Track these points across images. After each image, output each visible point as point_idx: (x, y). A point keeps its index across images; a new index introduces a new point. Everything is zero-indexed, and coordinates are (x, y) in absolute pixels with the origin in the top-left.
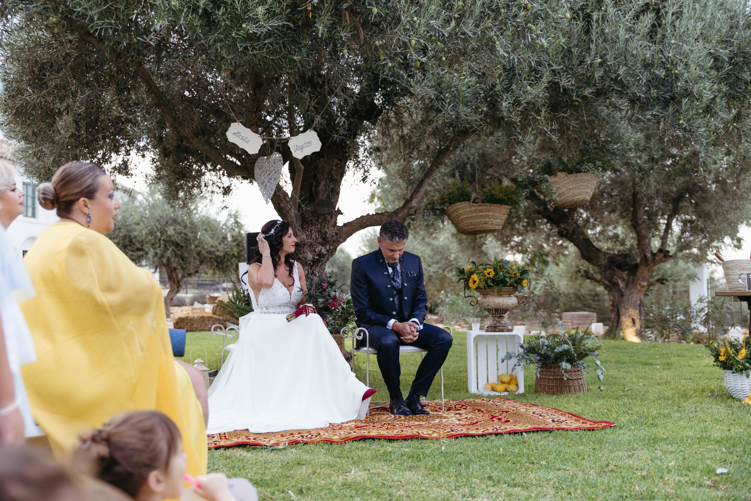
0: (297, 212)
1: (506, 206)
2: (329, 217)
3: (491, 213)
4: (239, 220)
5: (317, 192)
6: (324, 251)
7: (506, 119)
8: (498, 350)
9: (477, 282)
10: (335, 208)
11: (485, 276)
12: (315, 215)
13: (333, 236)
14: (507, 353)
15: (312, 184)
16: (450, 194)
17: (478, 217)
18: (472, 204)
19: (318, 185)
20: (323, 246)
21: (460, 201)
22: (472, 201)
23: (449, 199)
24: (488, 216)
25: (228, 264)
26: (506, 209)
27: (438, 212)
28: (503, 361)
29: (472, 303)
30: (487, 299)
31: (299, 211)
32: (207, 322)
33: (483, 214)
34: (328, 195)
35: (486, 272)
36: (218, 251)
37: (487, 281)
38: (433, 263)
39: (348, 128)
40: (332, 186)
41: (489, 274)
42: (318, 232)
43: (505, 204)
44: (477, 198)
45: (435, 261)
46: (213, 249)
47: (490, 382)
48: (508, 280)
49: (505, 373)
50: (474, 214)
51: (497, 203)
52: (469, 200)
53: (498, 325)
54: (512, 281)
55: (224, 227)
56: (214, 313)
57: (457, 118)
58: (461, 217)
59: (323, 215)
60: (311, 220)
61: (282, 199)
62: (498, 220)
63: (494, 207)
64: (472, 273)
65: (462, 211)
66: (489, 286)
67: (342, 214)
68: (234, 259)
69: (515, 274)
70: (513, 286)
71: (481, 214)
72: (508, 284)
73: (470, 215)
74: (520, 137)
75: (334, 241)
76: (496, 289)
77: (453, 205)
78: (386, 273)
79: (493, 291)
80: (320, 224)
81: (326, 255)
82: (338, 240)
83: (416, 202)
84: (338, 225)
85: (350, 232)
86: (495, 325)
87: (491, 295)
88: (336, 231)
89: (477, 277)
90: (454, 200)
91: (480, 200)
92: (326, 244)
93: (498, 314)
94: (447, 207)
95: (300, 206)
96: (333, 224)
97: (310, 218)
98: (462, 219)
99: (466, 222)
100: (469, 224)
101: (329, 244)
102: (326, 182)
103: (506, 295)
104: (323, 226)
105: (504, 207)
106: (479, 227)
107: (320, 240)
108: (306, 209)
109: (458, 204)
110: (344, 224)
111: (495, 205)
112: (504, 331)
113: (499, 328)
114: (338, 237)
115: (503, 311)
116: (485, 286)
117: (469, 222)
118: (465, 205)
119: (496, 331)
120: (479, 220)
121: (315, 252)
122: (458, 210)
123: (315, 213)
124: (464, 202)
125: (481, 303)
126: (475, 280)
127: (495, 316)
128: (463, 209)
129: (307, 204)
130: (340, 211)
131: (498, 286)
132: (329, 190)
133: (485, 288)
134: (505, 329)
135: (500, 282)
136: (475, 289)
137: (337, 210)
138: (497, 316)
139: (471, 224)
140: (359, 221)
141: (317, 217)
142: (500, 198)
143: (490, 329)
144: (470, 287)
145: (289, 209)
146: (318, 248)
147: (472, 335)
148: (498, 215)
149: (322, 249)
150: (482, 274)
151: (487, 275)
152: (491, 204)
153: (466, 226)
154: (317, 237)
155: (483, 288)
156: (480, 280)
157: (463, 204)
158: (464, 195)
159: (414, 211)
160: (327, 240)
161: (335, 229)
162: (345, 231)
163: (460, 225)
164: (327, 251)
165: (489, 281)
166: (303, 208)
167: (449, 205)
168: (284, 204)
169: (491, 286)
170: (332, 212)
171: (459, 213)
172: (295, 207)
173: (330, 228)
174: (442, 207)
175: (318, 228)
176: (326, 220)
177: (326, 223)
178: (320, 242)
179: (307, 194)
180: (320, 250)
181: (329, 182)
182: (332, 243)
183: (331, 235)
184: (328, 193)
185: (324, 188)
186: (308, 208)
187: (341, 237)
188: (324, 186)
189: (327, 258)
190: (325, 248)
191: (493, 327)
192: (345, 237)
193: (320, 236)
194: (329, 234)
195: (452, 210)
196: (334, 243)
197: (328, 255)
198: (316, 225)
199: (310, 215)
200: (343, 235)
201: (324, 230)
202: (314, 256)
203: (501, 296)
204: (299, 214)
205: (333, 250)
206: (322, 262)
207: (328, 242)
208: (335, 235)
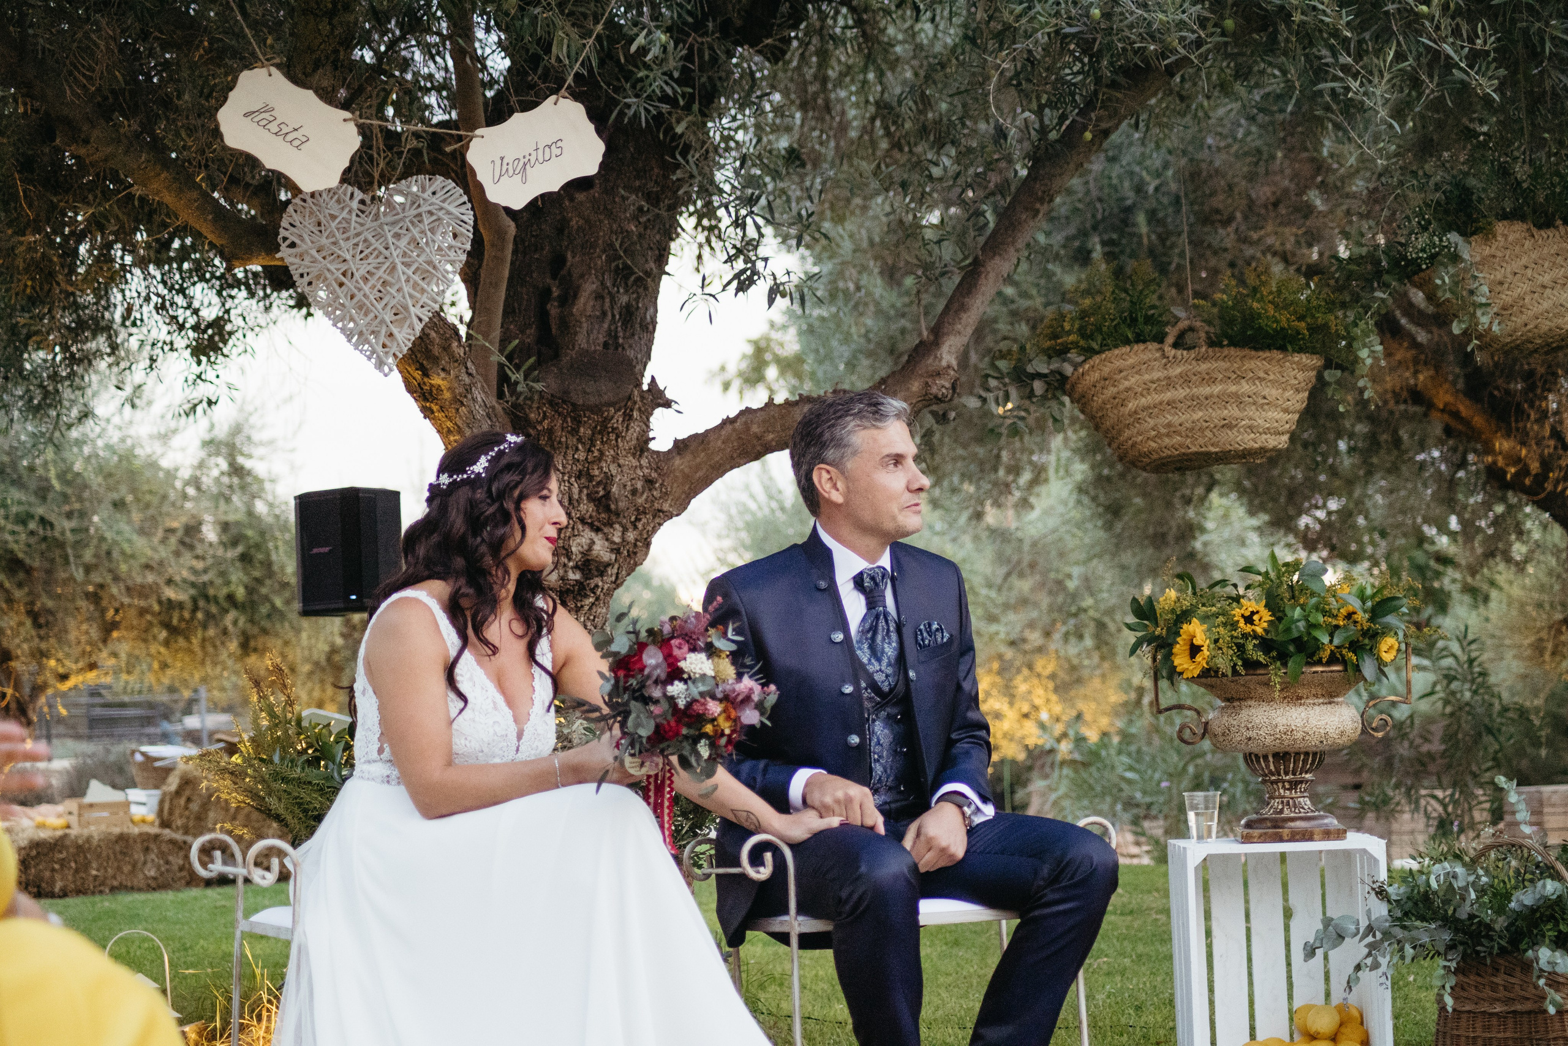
0: (493, 401)
1: (1305, 359)
2: (619, 417)
3: (1245, 387)
4: (248, 464)
5: (566, 325)
6: (601, 550)
7: (1297, 17)
8: (1288, 914)
9: (1206, 652)
10: (639, 384)
11: (1234, 625)
12: (565, 409)
13: (634, 492)
14: (1327, 922)
15: (548, 291)
16: (1084, 315)
17: (1196, 402)
18: (1171, 352)
19: (569, 297)
20: (597, 530)
21: (1127, 342)
22: (1170, 340)
23: (1082, 332)
24: (1238, 400)
25: (211, 632)
26: (1303, 368)
27: (1038, 386)
28: (1310, 952)
29: (1187, 734)
30: (1244, 714)
31: (500, 395)
32: (139, 856)
33: (1217, 389)
34: (612, 335)
35: (1237, 612)
36: (170, 582)
37: (1241, 648)
38: (1007, 606)
39: (684, 70)
40: (624, 299)
41: (1249, 620)
42: (578, 477)
43: (1301, 350)
44: (1191, 329)
45: (1013, 598)
46: (150, 578)
47: (1261, 1036)
48: (1325, 640)
49: (1320, 1000)
50: (1181, 393)
51: (1269, 347)
52: (1160, 338)
53: (1287, 813)
54: (1337, 641)
55: (191, 491)
56: (165, 824)
57: (1107, 16)
58: (1131, 405)
59: (597, 409)
60: (550, 431)
61: (436, 351)
62: (1274, 414)
63: (1259, 363)
64: (1184, 616)
65: (1133, 381)
66: (1251, 665)
67: (667, 404)
68: (232, 615)
69: (1349, 616)
70: (1344, 662)
71: (1206, 390)
72: (1325, 655)
73: (1168, 395)
74: (1354, 85)
75: (640, 512)
76: (1276, 675)
77: (1096, 359)
78: (839, 637)
79: (1267, 684)
80: (583, 444)
81: (608, 565)
82: (656, 506)
83: (953, 349)
84: (653, 446)
85: (700, 474)
86: (1276, 813)
87: (1261, 699)
88: (646, 471)
89: (1205, 632)
90: (1099, 338)
91: (1203, 335)
92: (610, 525)
93: (1286, 774)
94: (1076, 366)
95: (503, 378)
96: (634, 442)
97: (546, 423)
98: (1136, 412)
99: (1152, 422)
100: (1163, 431)
101: (620, 524)
102: (602, 283)
103: (1316, 696)
104: (596, 454)
105: (1298, 363)
106: (1201, 441)
107: (586, 508)
108: (531, 389)
109: (1116, 352)
110: (676, 442)
111: (1261, 353)
112: (1311, 838)
113: (1292, 824)
114: (656, 493)
115: (1305, 761)
116: (1235, 665)
117: (1162, 421)
118: (1145, 357)
119: (1281, 840)
120: (1201, 414)
121: (568, 555)
122: (1117, 377)
123: (564, 402)
124: (1142, 346)
125: (1219, 731)
126: (1197, 641)
127: (1276, 782)
128: (1138, 372)
129: (532, 368)
130: (661, 393)
131: (1285, 665)
132: (613, 316)
133: (1235, 672)
134: (1317, 830)
135: (1292, 648)
136: (1199, 676)
137: (649, 390)
138: (1283, 782)
139: (1172, 430)
140: (734, 430)
141: (574, 419)
142: (1282, 329)
143: (1256, 832)
144: (1179, 669)
145: (462, 390)
146: (578, 540)
147: (1189, 853)
148: (1272, 393)
149: (592, 543)
150: (1221, 619)
151: (1242, 624)
152: (1247, 351)
153: (1153, 439)
154: (576, 496)
155: (1230, 674)
156: (1216, 641)
157: (1136, 354)
158: (1141, 320)
159: (948, 385)
160: (613, 507)
161: (644, 462)
162: (682, 471)
163: (1127, 433)
164: (612, 550)
165: (1251, 647)
166: (517, 383)
167: (1082, 358)
168: (443, 370)
169: (1257, 665)
170: (629, 398)
171: (1121, 387)
172: (486, 381)
173: (621, 461)
174: (1055, 366)
175: (578, 460)
176: (607, 428)
177: (608, 439)
178: (587, 516)
179: (528, 331)
180: (586, 547)
181: (614, 285)
182: (633, 518)
183: (629, 488)
184: (611, 324)
185: (594, 306)
186: (534, 385)
187: (665, 495)
188: (596, 299)
189: (613, 579)
190: (607, 539)
191: (1269, 825)
192: (683, 497)
193: (585, 491)
194: (619, 485)
195: (1097, 375)
196: (640, 520)
197: (616, 566)
198: (567, 448)
199: (544, 413)
200: (676, 486)
201: (601, 469)
202: (566, 572)
203: (1296, 700)
204: (504, 409)
205: (635, 545)
206: (595, 593)
207: (617, 514)
208: (643, 487)
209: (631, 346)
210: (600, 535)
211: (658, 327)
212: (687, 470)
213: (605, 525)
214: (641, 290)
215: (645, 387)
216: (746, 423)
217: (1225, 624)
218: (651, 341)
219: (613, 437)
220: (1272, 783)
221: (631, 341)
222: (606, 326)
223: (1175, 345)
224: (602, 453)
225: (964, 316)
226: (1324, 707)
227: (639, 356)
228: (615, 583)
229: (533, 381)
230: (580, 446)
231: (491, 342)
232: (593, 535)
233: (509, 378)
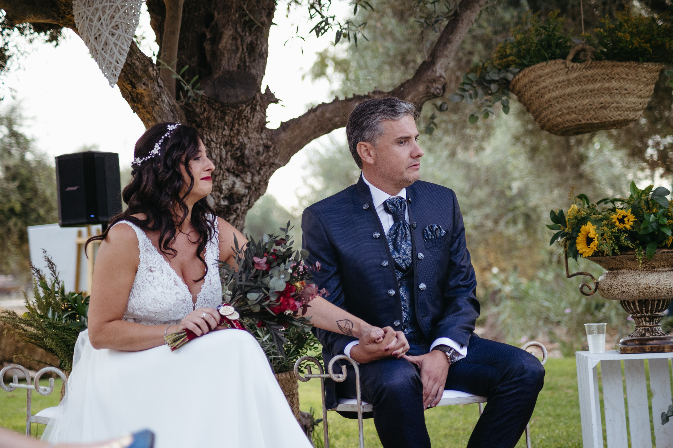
0: (174, 101)
1: (651, 65)
2: (248, 109)
3: (614, 84)
5: (216, 55)
6: (240, 187)
8: (650, 394)
9: (596, 242)
10: (259, 90)
11: (613, 225)
12: (217, 105)
13: (258, 153)
15: (204, 35)
16: (519, 44)
17: (585, 93)
18: (571, 64)
19: (216, 38)
20: (237, 176)
21: (545, 59)
22: (570, 57)
23: (518, 55)
24: (610, 91)
26: (650, 71)
27: (494, 87)
28: (664, 419)
29: (586, 289)
30: (620, 278)
31: (178, 98)
33: (597, 85)
34: (243, 60)
35: (614, 217)
37: (617, 239)
40: (249, 39)
41: (622, 221)
42: (225, 145)
43: (648, 61)
44: (583, 50)
48: (669, 233)
50: (576, 88)
51: (629, 60)
52: (564, 57)
53: (648, 336)
58: (547, 97)
59: (235, 106)
60: (208, 119)
61: (140, 73)
62: (631, 99)
63: (623, 69)
64: (582, 221)
65: (547, 82)
66: (624, 249)
67: (276, 101)
71: (591, 86)
72: (669, 242)
73: (568, 90)
75: (262, 165)
76: (640, 255)
77: (526, 70)
78: (378, 235)
79: (634, 260)
80: (228, 126)
81: (244, 196)
82: (271, 161)
83: (443, 66)
84: (268, 126)
85: (296, 142)
86: (641, 336)
87: (630, 269)
88: (265, 141)
89: (595, 230)
90: (528, 58)
91: (589, 54)
92: (245, 172)
93: (647, 313)
94: (515, 74)
95: (179, 88)
96: (257, 124)
97: (205, 114)
98: (549, 101)
99: (559, 106)
100: (565, 111)
101: (250, 172)
102: (236, 30)
103: (664, 266)
104: (235, 131)
105: (647, 68)
106: (588, 117)
107: (230, 163)
108: (196, 94)
109: (538, 65)
110: (282, 123)
111: (624, 63)
112: (663, 351)
113: (651, 342)
114: (271, 154)
115: (658, 305)
116: (614, 249)
117: (565, 105)
118: (554, 68)
119: (644, 352)
120: (587, 101)
121: (221, 191)
122: (539, 80)
123: (216, 101)
124: (553, 62)
125: (605, 287)
126: (591, 235)
127: (641, 317)
128: (551, 77)
129: (197, 82)
130: (272, 95)
131: (644, 248)
132: (243, 49)
133: (614, 253)
134: (667, 346)
135: (648, 238)
136: (592, 256)
137: (266, 93)
138: (645, 317)
139: (570, 111)
140: (316, 116)
141: (222, 112)
142: (636, 48)
143: (629, 347)
144: (580, 252)
145: (155, 96)
146: (226, 182)
147: (589, 360)
148: (630, 86)
149: (234, 183)
150: (605, 222)
151: (617, 224)
152: (615, 63)
153: (560, 116)
154: (224, 156)
155: (611, 254)
156: (602, 235)
157: (549, 66)
158: (554, 45)
159: (440, 87)
160: (246, 162)
161: (263, 135)
162: (286, 140)
163: (544, 113)
164: (246, 187)
165: (623, 238)
166: (188, 91)
167: (518, 70)
168: (144, 84)
169: (628, 249)
170: (254, 98)
171: (541, 86)
172: (170, 90)
173: (250, 136)
174: (502, 76)
175: (225, 136)
176: (241, 116)
177: (242, 123)
178: (231, 168)
179: (193, 59)
180: (231, 186)
181: (243, 31)
182: (258, 169)
183: (255, 151)
184: (241, 54)
185: (231, 44)
186: (198, 92)
187: (276, 155)
188: (233, 39)
189: (247, 203)
190: (243, 181)
191: (637, 343)
192: (287, 155)
193: (229, 154)
194: (249, 149)
195: (527, 80)
196: (262, 169)
197: (248, 196)
198: (218, 128)
199: (205, 108)
200: (282, 149)
201: (238, 140)
202: (219, 201)
203: (652, 269)
204: (180, 106)
205: (259, 184)
206: (236, 212)
207: (249, 166)
208: (263, 150)
209: (254, 67)
210: (239, 179)
211: (269, 55)
212: (288, 140)
213: (241, 173)
214: (259, 34)
215: (263, 91)
216: (322, 112)
217: (607, 225)
218: (265, 64)
219: (245, 121)
220: (638, 318)
221: (254, 64)
222: (239, 55)
223: (574, 60)
224: (239, 131)
225: (449, 46)
226: (669, 273)
227: (259, 73)
228: (248, 206)
229: (197, 90)
230: (226, 127)
231: (172, 67)
232: (234, 179)
233: (184, 88)
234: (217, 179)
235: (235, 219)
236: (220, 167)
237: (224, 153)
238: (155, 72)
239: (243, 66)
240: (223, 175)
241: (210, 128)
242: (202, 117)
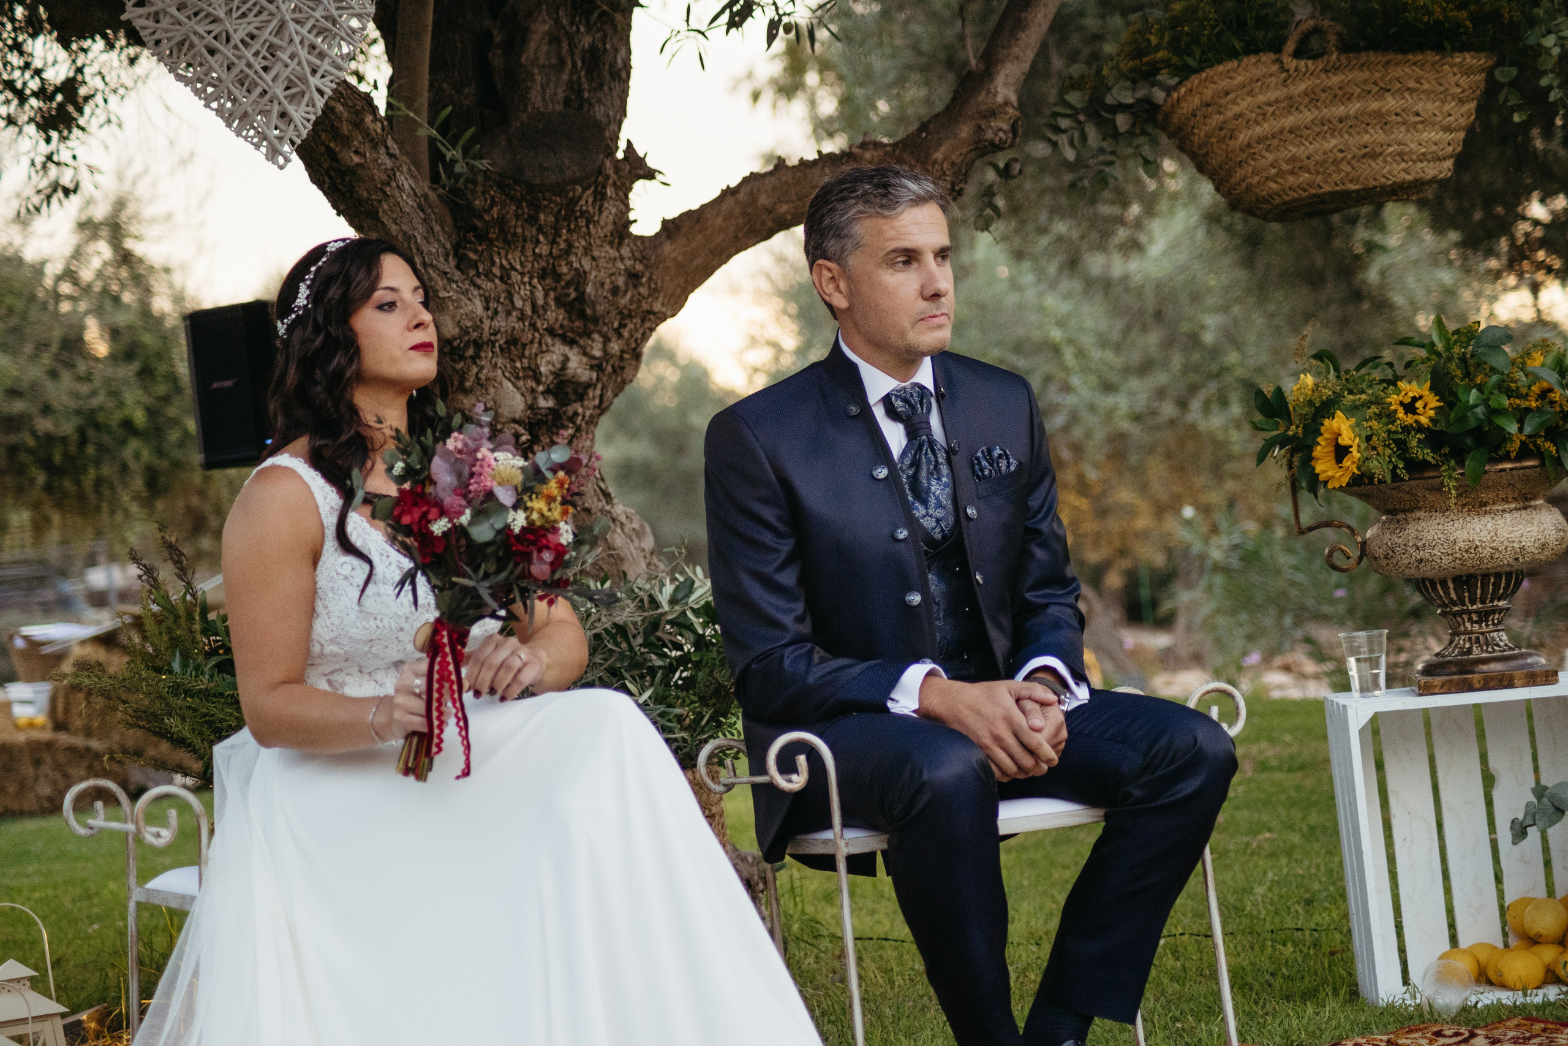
0: (424, 186)
1: (1469, 59)
2: (588, 196)
3: (1391, 103)
5: (516, 78)
6: (577, 366)
8: (1489, 780)
9: (1355, 454)
10: (612, 150)
11: (1391, 417)
12: (519, 191)
13: (615, 291)
14: (1541, 791)
15: (489, 36)
16: (1175, 22)
17: (1327, 126)
18: (1292, 63)
19: (515, 40)
20: (571, 343)
21: (1234, 55)
22: (1290, 46)
23: (1176, 47)
24: (1383, 119)
26: (1468, 71)
27: (1122, 121)
28: (1521, 831)
29: (1339, 559)
30: (1412, 530)
31: (435, 178)
33: (1354, 107)
34: (574, 87)
35: (1394, 399)
37: (1401, 445)
40: (586, 41)
41: (1410, 408)
42: (542, 277)
43: (1464, 48)
44: (1317, 31)
47: (1464, 941)
48: (1513, 428)
49: (1541, 891)
50: (1308, 116)
51: (1420, 47)
52: (1276, 47)
53: (1477, 654)
54: (1528, 429)
58: (1243, 137)
59: (559, 189)
60: (502, 221)
61: (345, 128)
62: (1430, 134)
63: (1409, 69)
64: (1324, 409)
65: (1244, 103)
66: (1416, 467)
67: (650, 175)
69: (1544, 394)
70: (1540, 454)
71: (1340, 110)
72: (1514, 447)
73: (1290, 121)
75: (625, 316)
76: (1451, 478)
77: (1195, 80)
79: (1439, 489)
80: (545, 234)
81: (589, 385)
82: (645, 306)
83: (1011, 80)
84: (635, 230)
85: (697, 262)
86: (1462, 653)
87: (1432, 509)
88: (629, 263)
89: (1352, 427)
90: (1197, 52)
91: (1333, 38)
92: (588, 335)
93: (1473, 602)
94: (1169, 90)
95: (436, 157)
96: (610, 227)
97: (495, 211)
98: (1249, 146)
99: (1270, 157)
100: (1285, 167)
101: (600, 332)
102: (557, 21)
103: (1505, 500)
104: (563, 245)
105: (1461, 65)
106: (1336, 177)
107: (555, 315)
108: (472, 168)
109: (1220, 68)
110: (665, 222)
111: (1410, 57)
112: (1510, 685)
113: (1485, 668)
114: (643, 290)
115: (1496, 585)
116: (1395, 467)
117: (1283, 154)
118: (1257, 72)
119: (1470, 688)
120: (1334, 142)
121: (536, 376)
122: (1223, 101)
123: (517, 182)
124: (1253, 59)
125: (1380, 552)
126: (1344, 440)
127: (1460, 613)
128: (1250, 93)
129: (474, 139)
130: (641, 161)
131: (1461, 463)
132: (574, 63)
133: (1395, 477)
134: (1517, 673)
135: (1469, 441)
136: (1348, 484)
137: (626, 158)
138: (1469, 613)
139: (1297, 166)
140: (737, 203)
141: (531, 204)
142: (1437, 22)
143: (1438, 680)
144: (1322, 478)
145: (384, 177)
146: (548, 357)
147: (1351, 713)
148: (1427, 107)
149: (566, 359)
150: (1374, 409)
151: (1401, 414)
152: (1391, 56)
153: (1273, 179)
154: (540, 302)
155: (1389, 480)
156: (1369, 438)
157: (1246, 69)
158: (1251, 23)
159: (1005, 127)
160: (589, 311)
161: (625, 251)
162: (675, 259)
163: (1239, 174)
164: (592, 368)
165: (1414, 443)
166: (454, 161)
167: (1177, 80)
168: (357, 152)
169: (1425, 465)
170: (600, 171)
171: (1229, 114)
172: (416, 163)
173: (596, 253)
174: (1141, 93)
175: (540, 256)
176: (574, 211)
177: (577, 226)
178: (557, 326)
179: (466, 90)
180: (558, 366)
181: (572, 23)
182: (616, 325)
183: (607, 286)
184: (571, 74)
185: (548, 53)
186: (477, 163)
187: (654, 292)
188: (550, 43)
189: (597, 402)
190: (585, 354)
191: (1454, 669)
192: (679, 291)
193: (552, 295)
194: (594, 283)
195: (1197, 101)
196: (625, 326)
197: (599, 386)
198: (525, 240)
199: (493, 198)
200: (667, 278)
201: (570, 264)
202: (535, 399)
203: (1479, 507)
204: (439, 196)
205: (621, 358)
206: (574, 423)
207: (595, 320)
208: (626, 284)
209: (599, 101)
210: (576, 350)
211: (633, 73)
212: (680, 258)
213: (581, 336)
214: (607, 27)
215: (620, 155)
216: (751, 193)
217: (1378, 416)
218: (625, 93)
219: (582, 222)
220: (1455, 614)
221: (600, 94)
222: (565, 77)
223: (1298, 54)
224: (570, 245)
225: (1022, 36)
226: (1517, 515)
227: (611, 113)
228: (599, 407)
229: (474, 158)
230: (541, 238)
231: (416, 112)
232: (566, 349)
233: (444, 156)
234: (527, 353)
235: (573, 436)
236: (533, 326)
237: (540, 294)
238: (379, 124)
239: (575, 100)
240: (540, 343)
241: (506, 242)
242: (487, 218)
